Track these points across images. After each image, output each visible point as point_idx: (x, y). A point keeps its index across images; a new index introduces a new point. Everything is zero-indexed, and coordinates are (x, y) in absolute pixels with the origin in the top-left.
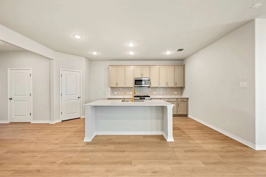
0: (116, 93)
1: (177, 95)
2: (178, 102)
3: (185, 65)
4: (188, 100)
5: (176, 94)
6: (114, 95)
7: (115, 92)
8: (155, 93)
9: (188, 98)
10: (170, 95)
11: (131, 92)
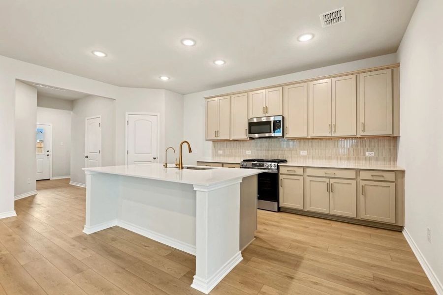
0: (220, 152)
1: (377, 159)
2: (363, 183)
3: (399, 63)
4: (403, 177)
5: (370, 159)
6: (217, 155)
7: (219, 149)
8: (304, 153)
9: (403, 172)
10: (348, 159)
11: (248, 150)
